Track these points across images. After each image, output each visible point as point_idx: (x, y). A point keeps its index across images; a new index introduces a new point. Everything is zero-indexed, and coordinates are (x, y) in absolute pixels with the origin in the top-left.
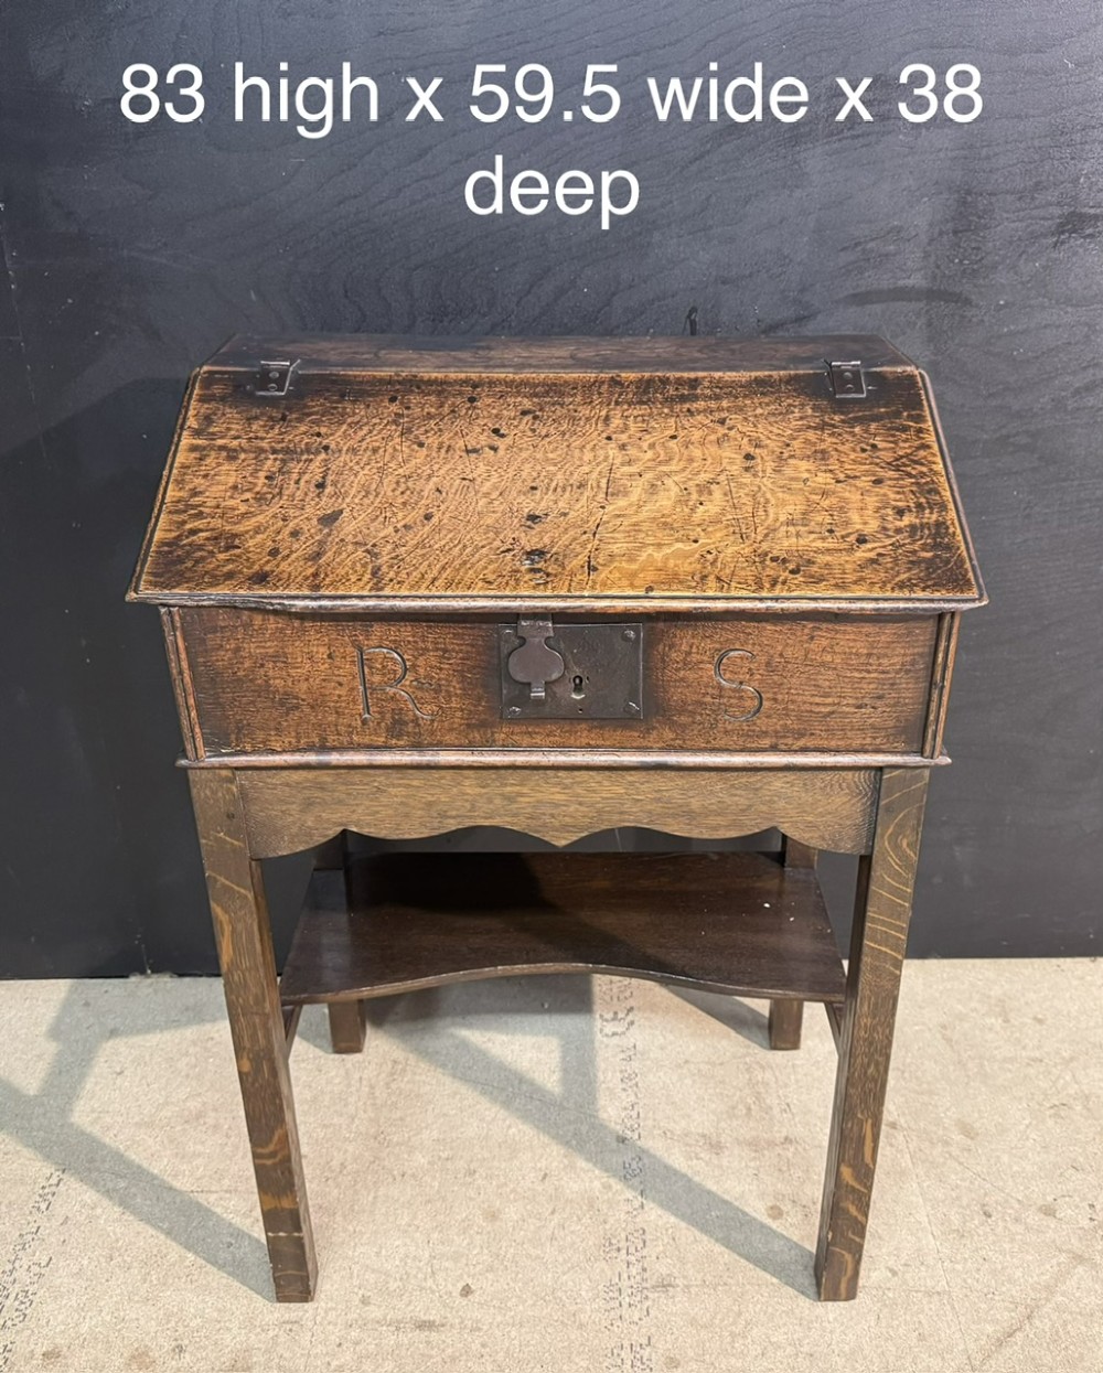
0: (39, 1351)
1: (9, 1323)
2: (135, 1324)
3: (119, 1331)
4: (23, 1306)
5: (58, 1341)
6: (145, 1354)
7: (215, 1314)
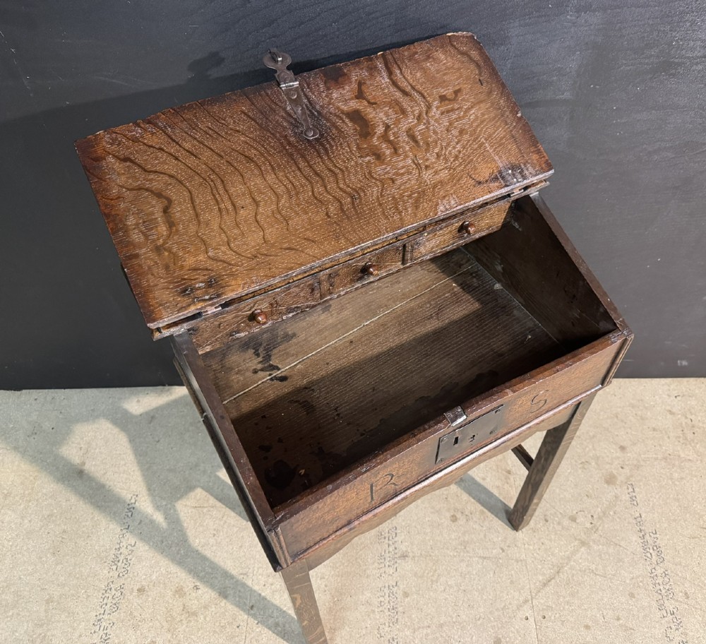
0: (135, 589)
1: (121, 575)
2: (175, 575)
3: (169, 578)
4: (126, 566)
5: (144, 583)
6: (182, 589)
7: (210, 570)
